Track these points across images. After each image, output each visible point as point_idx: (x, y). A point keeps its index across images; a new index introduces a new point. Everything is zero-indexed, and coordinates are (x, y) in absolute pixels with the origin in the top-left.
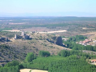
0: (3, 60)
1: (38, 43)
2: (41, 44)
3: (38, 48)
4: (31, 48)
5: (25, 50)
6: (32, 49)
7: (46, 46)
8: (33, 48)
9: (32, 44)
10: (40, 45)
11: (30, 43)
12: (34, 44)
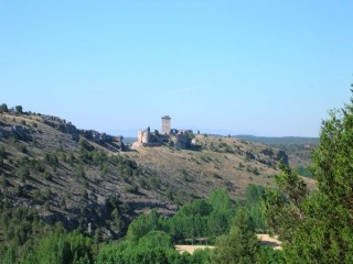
0: (154, 201)
1: (226, 162)
2: (237, 166)
3: (233, 182)
4: (207, 179)
5: (190, 184)
6: (212, 183)
7: (258, 174)
8: (214, 180)
9: (206, 165)
10: (234, 171)
11: (199, 160)
12: (212, 164)
